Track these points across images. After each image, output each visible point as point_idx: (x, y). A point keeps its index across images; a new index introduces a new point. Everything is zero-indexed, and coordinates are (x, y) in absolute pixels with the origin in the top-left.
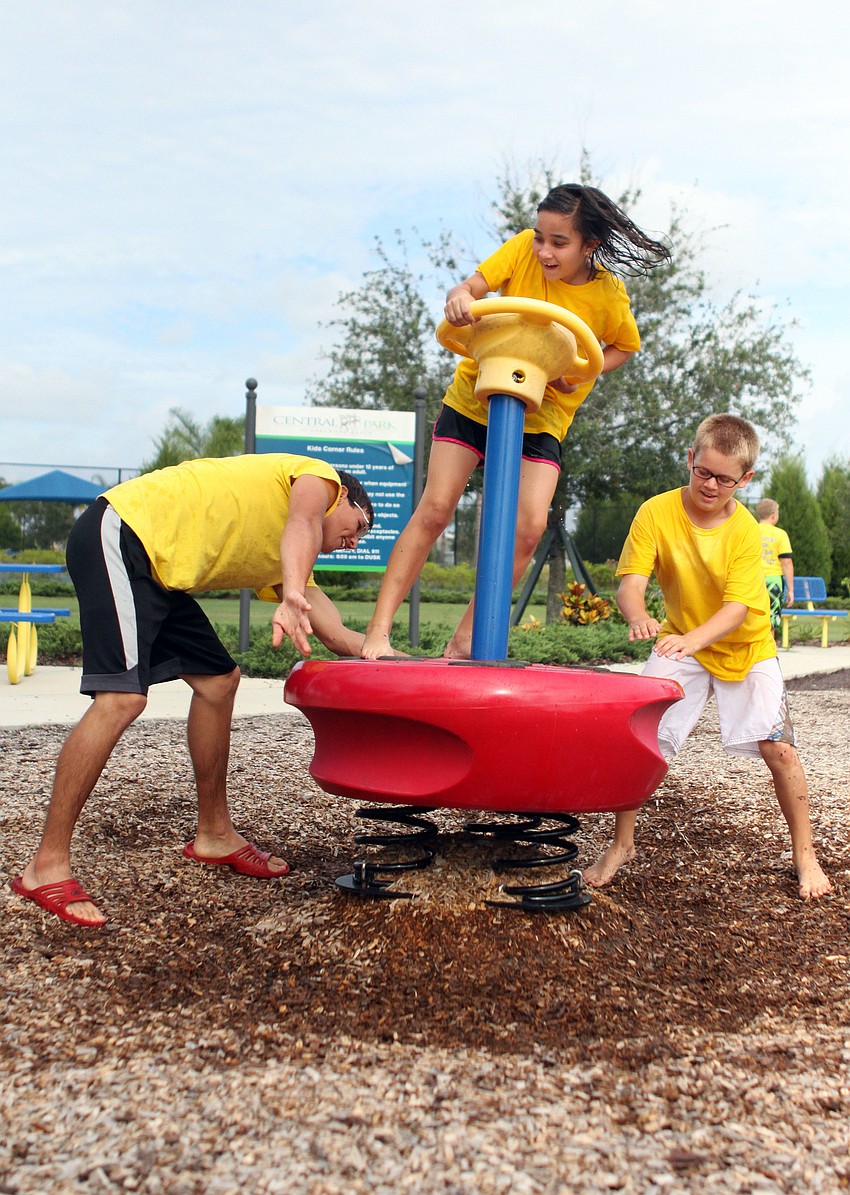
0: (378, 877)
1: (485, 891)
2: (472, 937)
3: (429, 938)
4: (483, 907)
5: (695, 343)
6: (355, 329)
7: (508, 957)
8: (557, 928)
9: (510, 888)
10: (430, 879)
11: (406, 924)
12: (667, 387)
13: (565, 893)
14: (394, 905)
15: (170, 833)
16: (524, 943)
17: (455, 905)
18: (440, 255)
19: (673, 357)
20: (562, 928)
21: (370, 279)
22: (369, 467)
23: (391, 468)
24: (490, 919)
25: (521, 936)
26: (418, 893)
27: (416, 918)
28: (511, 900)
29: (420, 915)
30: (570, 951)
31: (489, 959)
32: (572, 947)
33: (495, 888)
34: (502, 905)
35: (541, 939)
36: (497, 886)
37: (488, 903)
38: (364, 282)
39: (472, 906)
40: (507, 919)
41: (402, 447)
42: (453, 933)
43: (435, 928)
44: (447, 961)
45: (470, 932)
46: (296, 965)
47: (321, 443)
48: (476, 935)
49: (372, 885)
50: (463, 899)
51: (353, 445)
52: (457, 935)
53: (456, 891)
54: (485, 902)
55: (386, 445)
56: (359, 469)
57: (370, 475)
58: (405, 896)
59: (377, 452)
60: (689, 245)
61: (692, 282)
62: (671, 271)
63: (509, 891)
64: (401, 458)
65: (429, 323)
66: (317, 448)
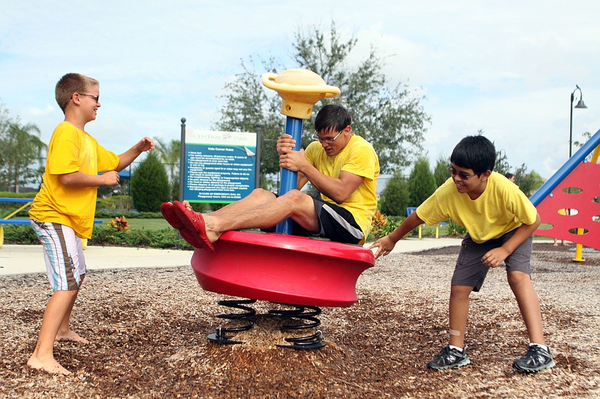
0: (227, 334)
1: (277, 340)
2: (270, 362)
3: (250, 363)
4: (275, 348)
5: (381, 106)
6: (232, 99)
7: (286, 371)
8: (310, 357)
10: (251, 335)
11: (239, 356)
12: (369, 125)
13: (314, 341)
14: (234, 347)
16: (294, 364)
17: (262, 347)
18: (270, 67)
19: (371, 112)
20: (312, 357)
21: (238, 77)
22: (236, 157)
23: (246, 158)
24: (279, 353)
25: (293, 361)
26: (245, 341)
27: (244, 353)
28: (289, 344)
29: (246, 352)
30: (316, 368)
31: (278, 372)
32: (317, 366)
33: (281, 339)
34: (284, 347)
35: (302, 362)
36: (282, 338)
37: (278, 346)
38: (236, 79)
39: (270, 347)
40: (287, 353)
41: (250, 148)
42: (261, 360)
43: (252, 357)
44: (258, 373)
45: (269, 359)
46: (187, 376)
47: (214, 147)
48: (272, 361)
49: (224, 338)
50: (266, 344)
51: (229, 147)
52: (263, 361)
53: (263, 340)
54: (276, 345)
55: (243, 147)
56: (231, 158)
57: (236, 161)
58: (239, 343)
59: (239, 151)
60: (378, 63)
61: (380, 79)
62: (371, 74)
63: (288, 340)
64: (250, 153)
65: (265, 97)
66: (213, 149)
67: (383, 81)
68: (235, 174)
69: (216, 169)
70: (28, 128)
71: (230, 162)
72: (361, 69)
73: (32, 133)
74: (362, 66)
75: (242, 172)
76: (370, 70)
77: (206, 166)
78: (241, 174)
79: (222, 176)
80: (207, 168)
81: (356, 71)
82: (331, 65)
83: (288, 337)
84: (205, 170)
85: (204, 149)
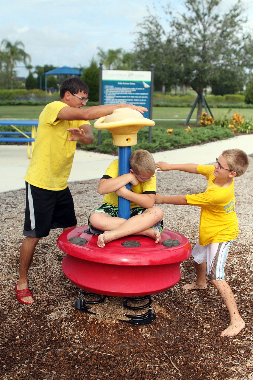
0: (87, 305)
1: (119, 315)
2: (112, 335)
3: (99, 333)
4: (118, 322)
5: (244, 39)
6: (142, 35)
7: (123, 342)
8: (142, 331)
9: (128, 315)
10: (103, 308)
11: (92, 327)
12: (235, 51)
13: (146, 317)
14: (91, 317)
15: (38, 260)
16: (129, 337)
17: (109, 320)
18: (167, 10)
19: (237, 42)
20: (144, 330)
21: (146, 19)
22: (137, 89)
23: (143, 89)
24: (120, 327)
25: (129, 334)
26: (98, 314)
27: (96, 325)
28: (128, 319)
29: (97, 324)
30: (145, 339)
31: (117, 344)
32: (146, 337)
33: (123, 314)
34: (124, 321)
35: (136, 335)
36: (124, 314)
37: (120, 320)
38: (144, 20)
39: (114, 322)
40: (125, 327)
41: (147, 83)
42: (107, 333)
43: (102, 329)
44: (103, 343)
45: (112, 332)
46: (56, 339)
47: (122, 82)
48: (114, 334)
49: (85, 307)
50: (112, 318)
51: (132, 82)
52: (108, 333)
53: (110, 314)
54: (119, 320)
55: (142, 82)
56: (134, 89)
57: (137, 91)
58: (95, 314)
59: (139, 84)
60: (244, 7)
61: (244, 19)
62: (238, 15)
63: (128, 316)
64: (147, 86)
65: (164, 32)
66: (121, 83)
67: (247, 20)
68: (136, 100)
69: (124, 97)
70: (17, 43)
71: (133, 92)
72: (231, 11)
73: (19, 47)
74: (232, 8)
75: (141, 99)
76: (238, 11)
77: (117, 95)
78: (140, 100)
79: (128, 102)
80: (117, 97)
81: (228, 12)
82: (210, 9)
83: (128, 314)
84: (116, 98)
85: (115, 84)
